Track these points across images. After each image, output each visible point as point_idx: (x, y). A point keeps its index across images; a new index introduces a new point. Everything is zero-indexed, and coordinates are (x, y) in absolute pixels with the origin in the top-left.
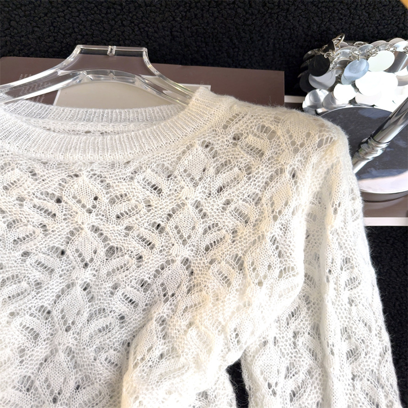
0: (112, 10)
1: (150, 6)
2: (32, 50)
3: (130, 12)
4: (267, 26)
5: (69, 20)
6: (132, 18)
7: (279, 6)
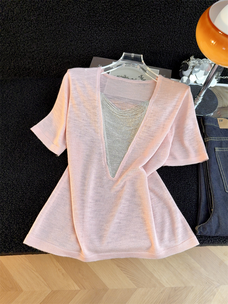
0: (130, 43)
1: (140, 42)
2: (105, 54)
3: (135, 44)
4: (172, 51)
5: (118, 45)
6: (135, 45)
7: (175, 44)
